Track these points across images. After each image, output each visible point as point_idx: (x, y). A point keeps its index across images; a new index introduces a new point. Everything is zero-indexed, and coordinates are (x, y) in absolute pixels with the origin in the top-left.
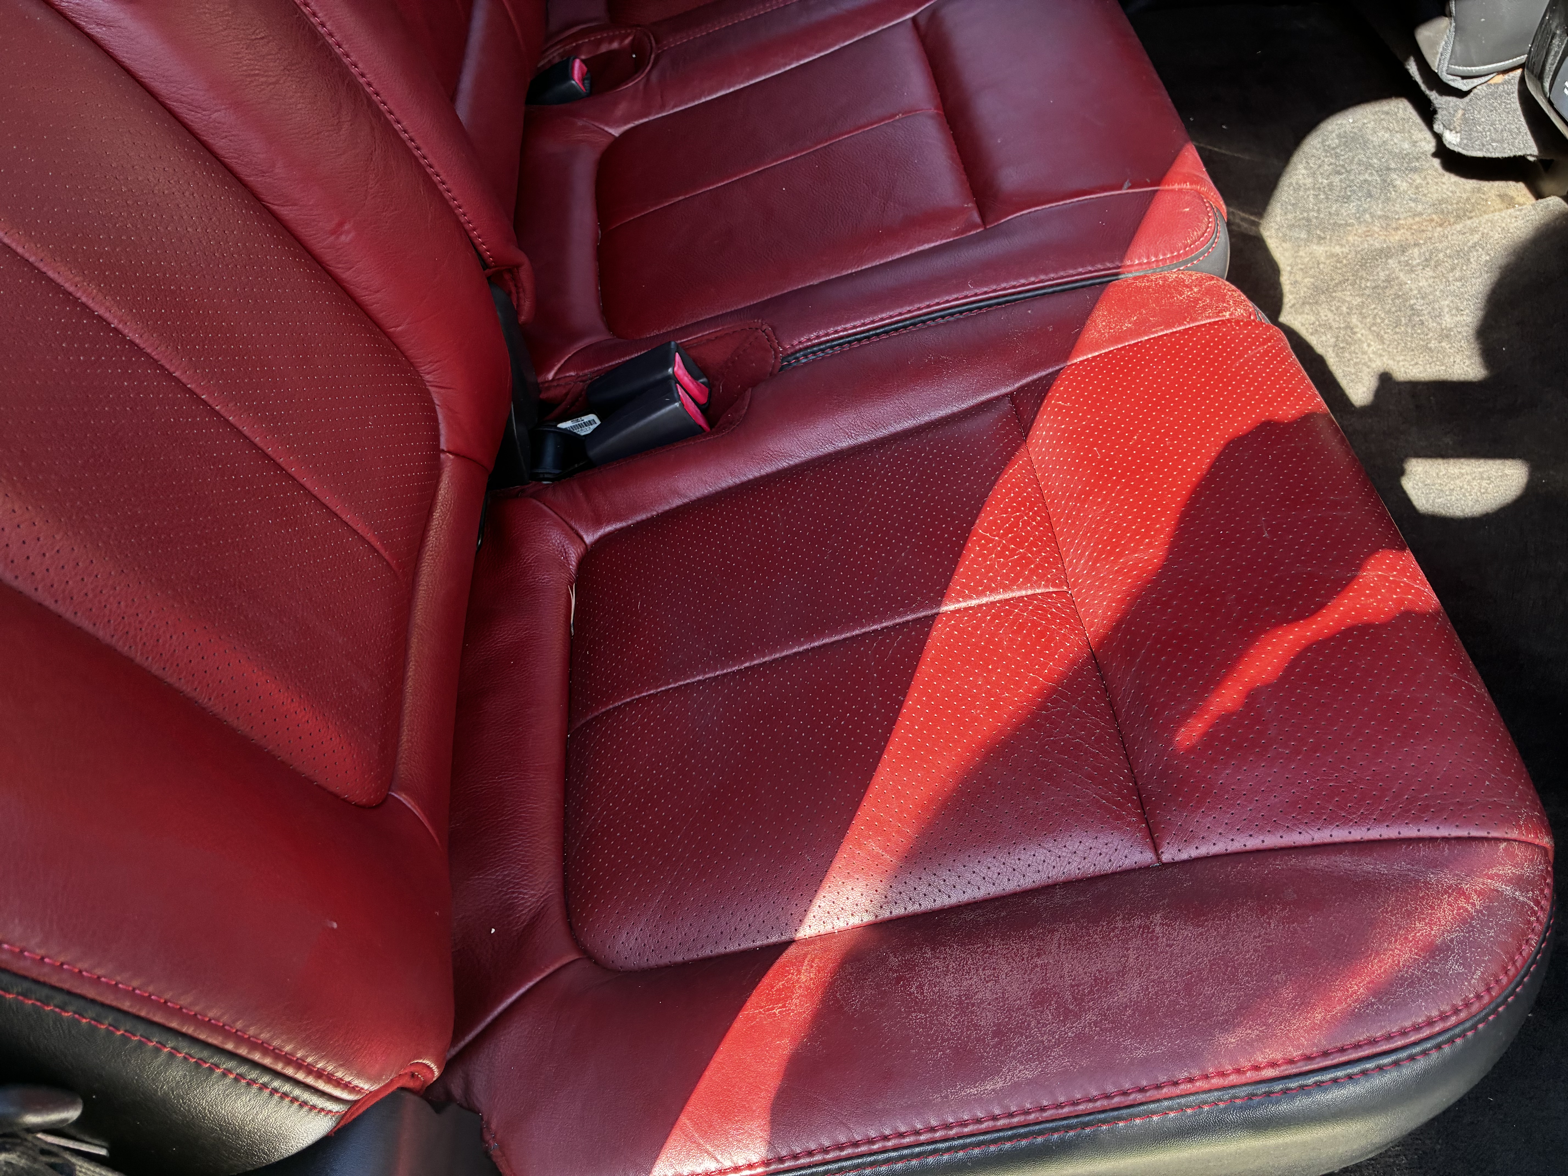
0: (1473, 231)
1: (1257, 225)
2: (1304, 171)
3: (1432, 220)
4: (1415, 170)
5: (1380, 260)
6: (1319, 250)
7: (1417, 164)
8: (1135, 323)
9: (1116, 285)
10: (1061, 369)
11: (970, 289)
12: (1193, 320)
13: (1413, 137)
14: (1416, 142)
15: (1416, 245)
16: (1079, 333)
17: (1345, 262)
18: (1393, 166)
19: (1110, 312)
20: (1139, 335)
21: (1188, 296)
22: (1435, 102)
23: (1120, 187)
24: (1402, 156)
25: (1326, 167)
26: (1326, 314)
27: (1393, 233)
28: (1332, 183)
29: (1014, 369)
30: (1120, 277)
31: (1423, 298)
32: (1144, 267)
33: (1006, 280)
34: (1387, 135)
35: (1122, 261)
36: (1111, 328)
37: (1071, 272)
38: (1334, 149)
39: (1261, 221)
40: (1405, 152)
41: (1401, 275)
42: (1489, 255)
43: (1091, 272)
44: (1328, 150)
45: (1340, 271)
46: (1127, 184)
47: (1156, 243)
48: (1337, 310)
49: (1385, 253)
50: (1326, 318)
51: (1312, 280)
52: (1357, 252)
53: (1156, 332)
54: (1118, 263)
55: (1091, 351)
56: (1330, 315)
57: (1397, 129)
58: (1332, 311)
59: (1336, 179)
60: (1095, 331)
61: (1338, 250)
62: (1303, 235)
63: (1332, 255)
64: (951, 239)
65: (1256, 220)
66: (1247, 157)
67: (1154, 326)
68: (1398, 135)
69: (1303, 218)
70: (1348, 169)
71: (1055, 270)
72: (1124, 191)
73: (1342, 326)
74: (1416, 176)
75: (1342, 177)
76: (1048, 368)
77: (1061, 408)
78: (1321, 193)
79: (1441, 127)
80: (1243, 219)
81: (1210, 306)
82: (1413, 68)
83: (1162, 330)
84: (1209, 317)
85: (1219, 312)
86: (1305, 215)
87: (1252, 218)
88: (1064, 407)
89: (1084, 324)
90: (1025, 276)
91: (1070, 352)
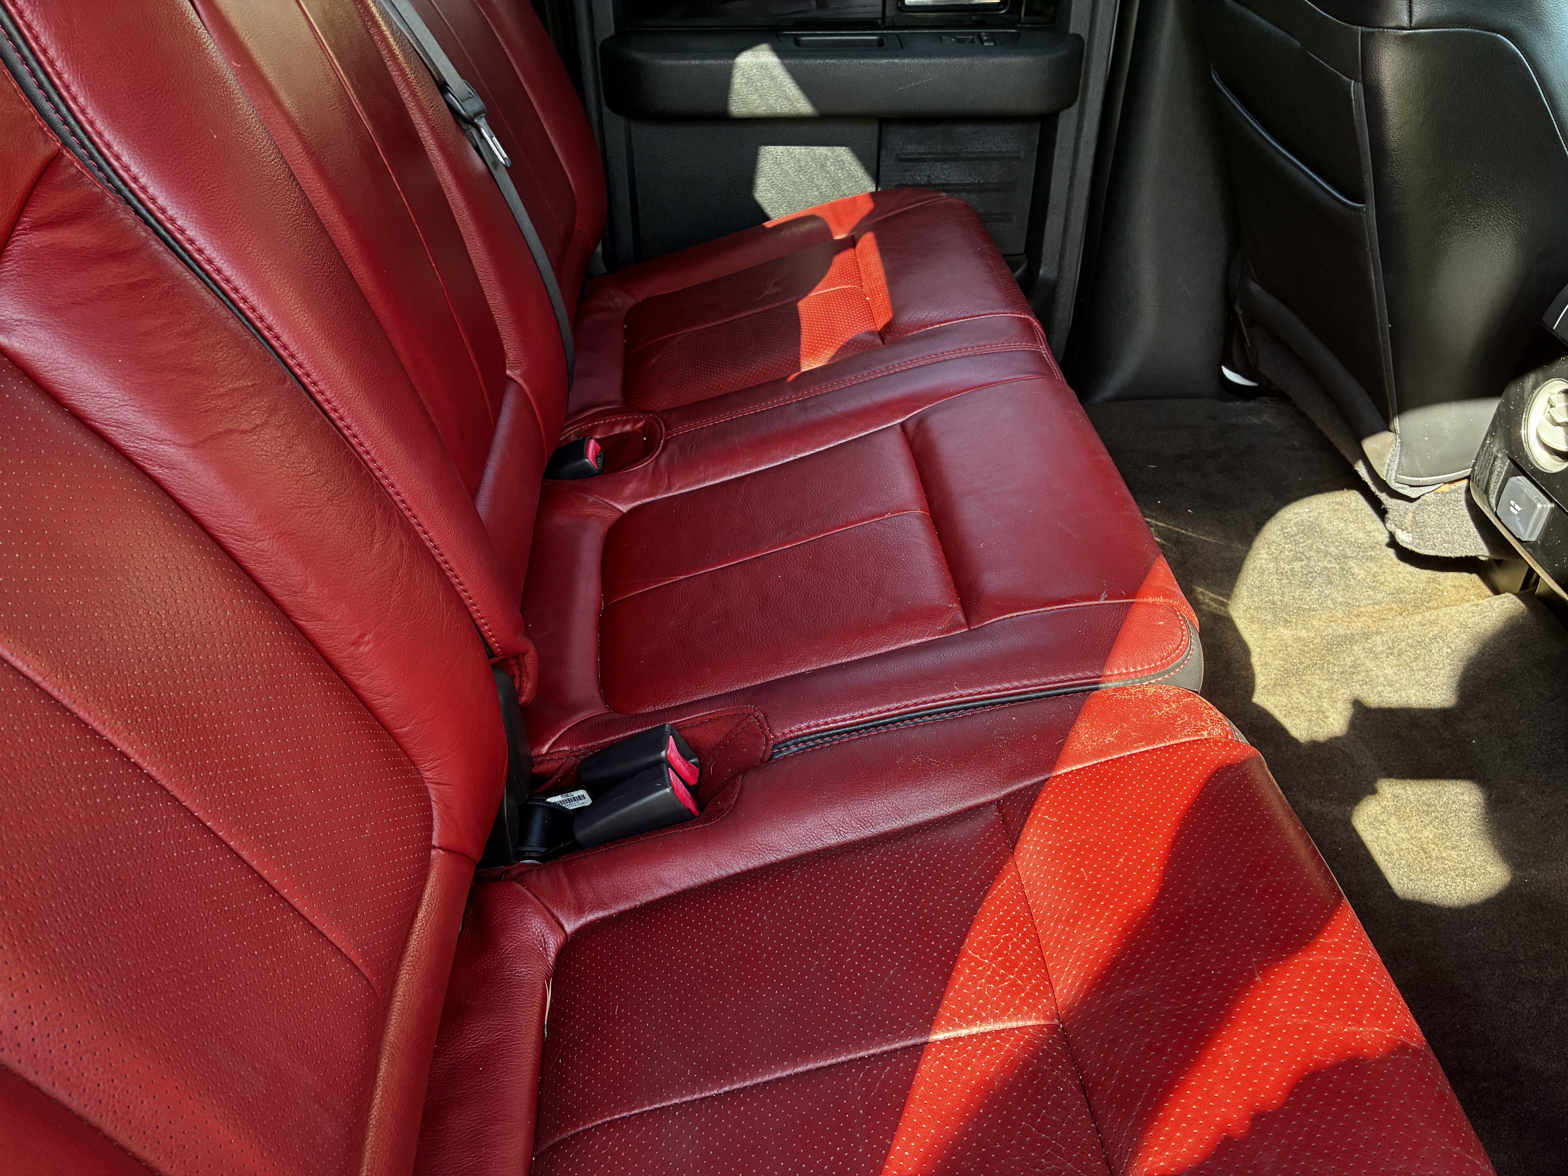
0: (1432, 623)
1: (1225, 605)
2: (1265, 556)
3: (1392, 609)
4: (1371, 559)
5: (1345, 646)
6: (1286, 633)
7: (1373, 553)
8: (1117, 737)
9: (1096, 696)
10: (1046, 780)
11: (954, 690)
12: (1173, 737)
13: (1367, 527)
14: (1370, 532)
15: (1378, 633)
16: (1062, 744)
17: (1311, 646)
18: (1349, 554)
19: (1092, 725)
20: (1122, 750)
21: (1167, 713)
22: (1385, 502)
23: (1098, 598)
24: (1357, 546)
25: (1287, 553)
26: (1298, 698)
27: (1355, 619)
28: (1293, 568)
29: (1000, 776)
30: (1100, 686)
31: (1390, 686)
32: (1123, 677)
33: (991, 684)
34: (1342, 525)
35: (1102, 671)
36: (1093, 741)
37: (1053, 678)
38: (1292, 536)
39: (1229, 602)
40: (1360, 541)
41: (1367, 662)
42: (1450, 647)
43: (1072, 680)
44: (1288, 537)
45: (1308, 655)
46: (1104, 595)
47: (1133, 655)
48: (1308, 693)
49: (1350, 640)
50: (1298, 701)
51: (1282, 662)
52: (1323, 638)
53: (1137, 748)
54: (1097, 672)
55: (1075, 764)
56: (1301, 698)
57: (1351, 519)
58: (1303, 694)
59: (1297, 565)
60: (1079, 743)
61: (1303, 633)
62: (1269, 617)
63: (1299, 639)
64: (937, 637)
65: (1225, 601)
66: (1211, 540)
67: (1135, 741)
68: (1352, 525)
69: (1269, 601)
70: (1308, 555)
71: (1037, 677)
72: (1101, 602)
73: (1314, 709)
74: (1372, 565)
75: (1305, 562)
76: (1033, 778)
77: (1048, 822)
78: (1284, 578)
79: (1393, 526)
80: (1212, 599)
81: (1188, 724)
82: (1361, 469)
83: (1144, 746)
84: (1188, 736)
85: (1197, 731)
86: (1271, 598)
87: (1221, 598)
88: (1051, 822)
89: (1067, 735)
90: (1009, 680)
91: (1055, 763)
